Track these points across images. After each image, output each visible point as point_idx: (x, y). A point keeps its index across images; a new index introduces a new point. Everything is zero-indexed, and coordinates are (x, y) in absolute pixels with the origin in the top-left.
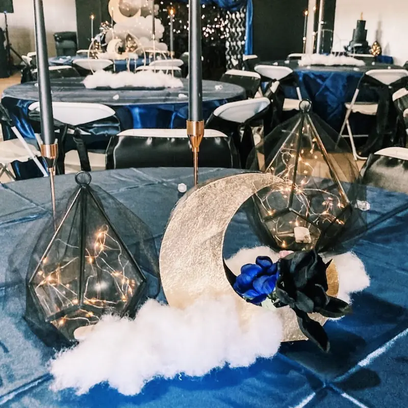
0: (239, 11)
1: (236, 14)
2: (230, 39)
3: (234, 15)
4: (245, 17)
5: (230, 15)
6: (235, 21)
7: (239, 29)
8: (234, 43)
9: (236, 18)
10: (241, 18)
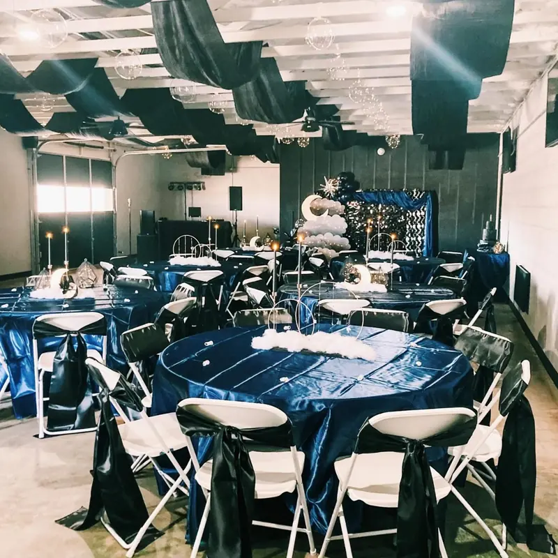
0: (419, 210)
1: (416, 212)
2: (410, 235)
3: (414, 213)
4: (425, 216)
5: (411, 214)
6: (416, 218)
7: (419, 226)
8: (415, 239)
9: (416, 216)
10: (421, 215)
